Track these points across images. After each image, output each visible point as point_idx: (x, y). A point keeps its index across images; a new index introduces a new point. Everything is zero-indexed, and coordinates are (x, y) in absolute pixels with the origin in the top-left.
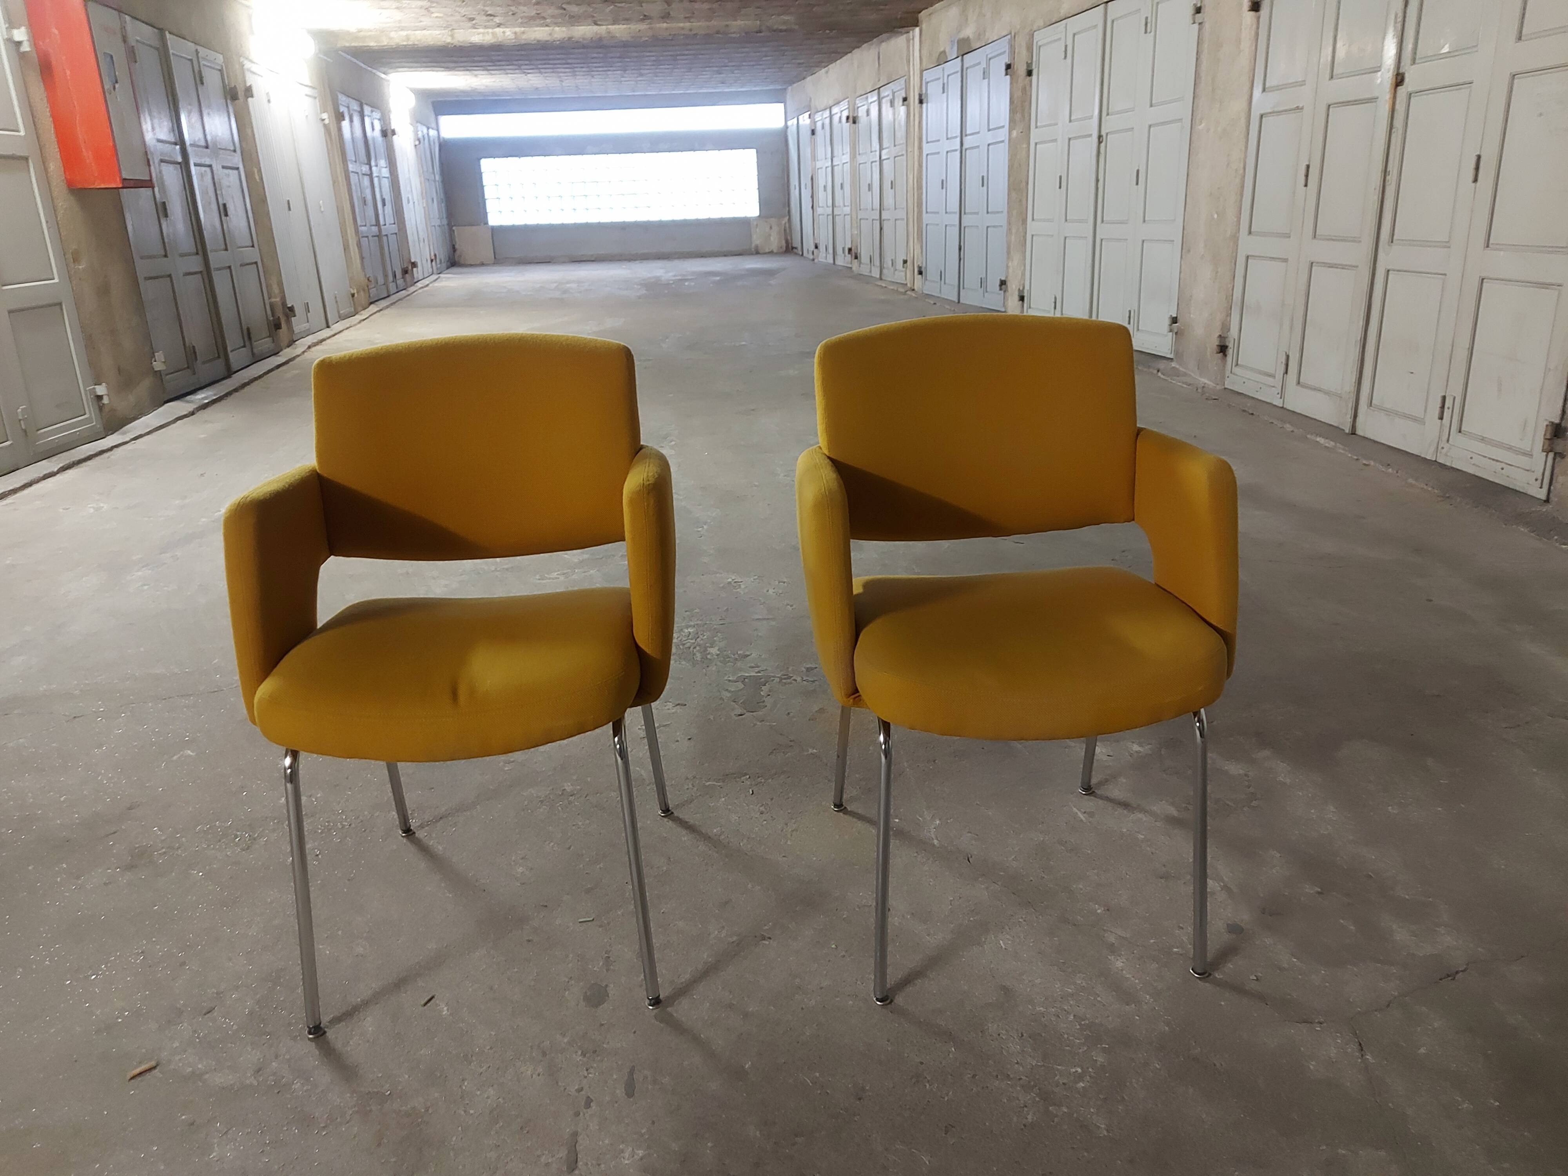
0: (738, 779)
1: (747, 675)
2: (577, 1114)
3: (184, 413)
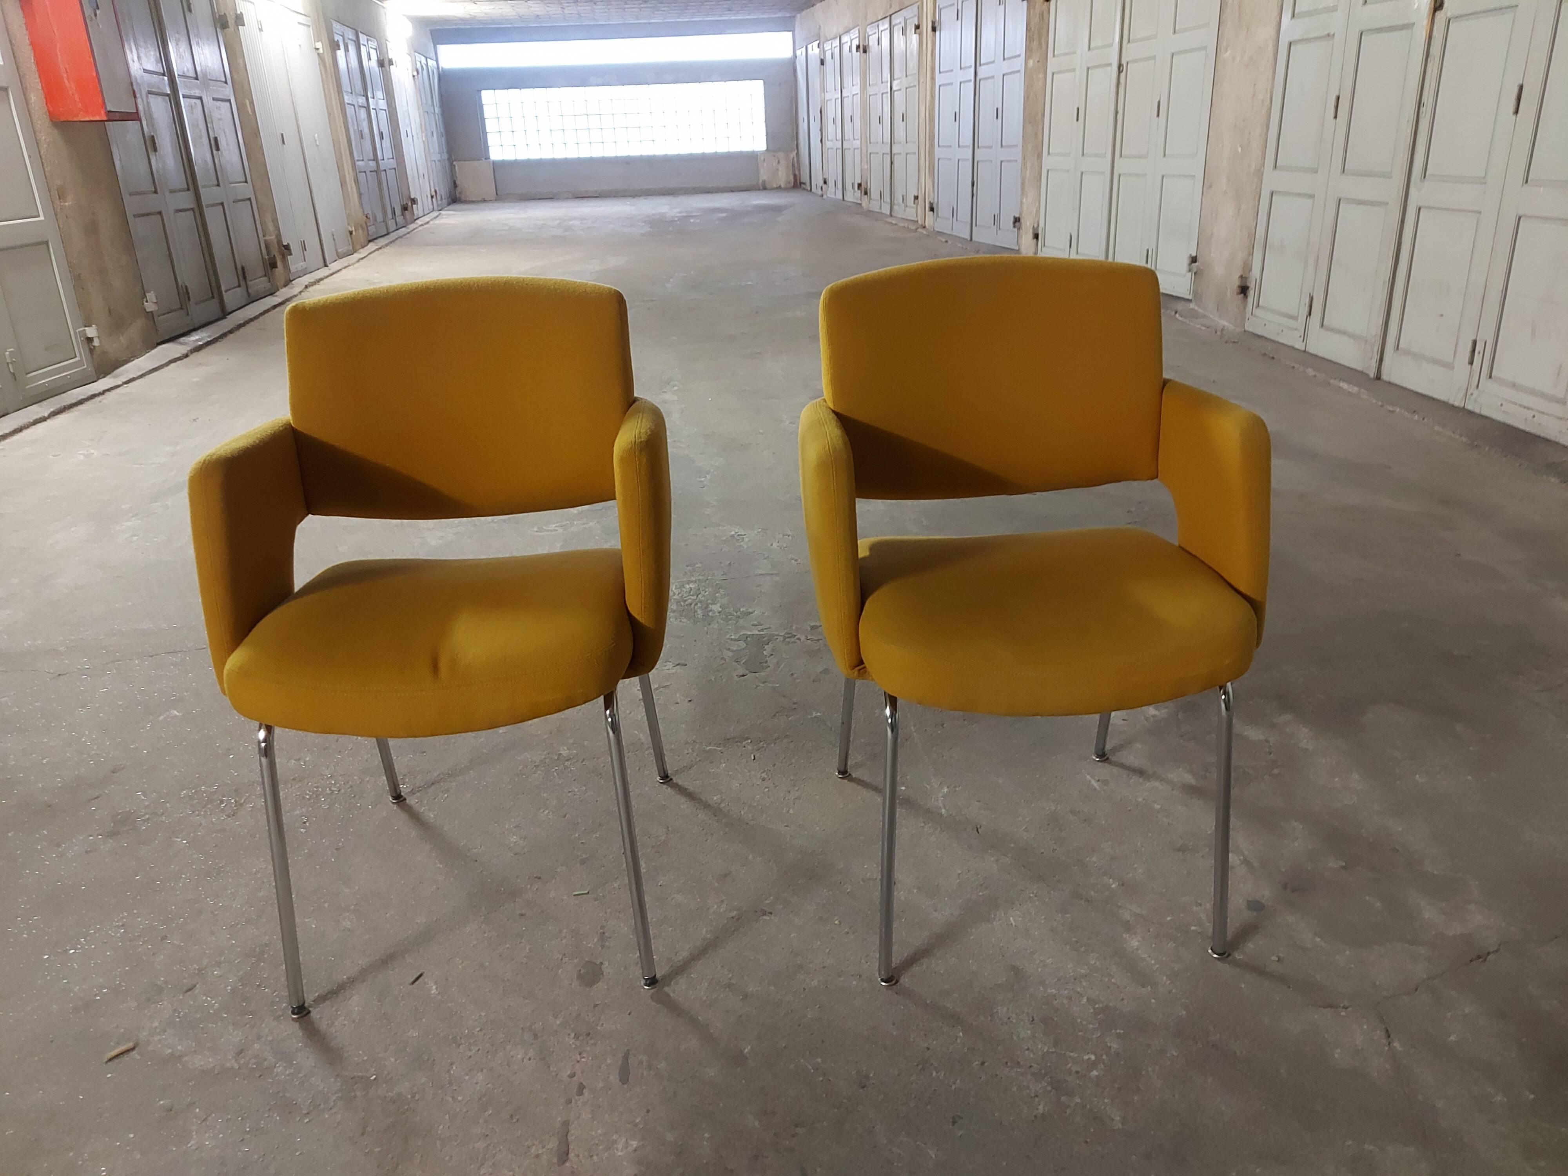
0: (739, 744)
1: (749, 633)
2: (569, 1101)
3: (178, 355)
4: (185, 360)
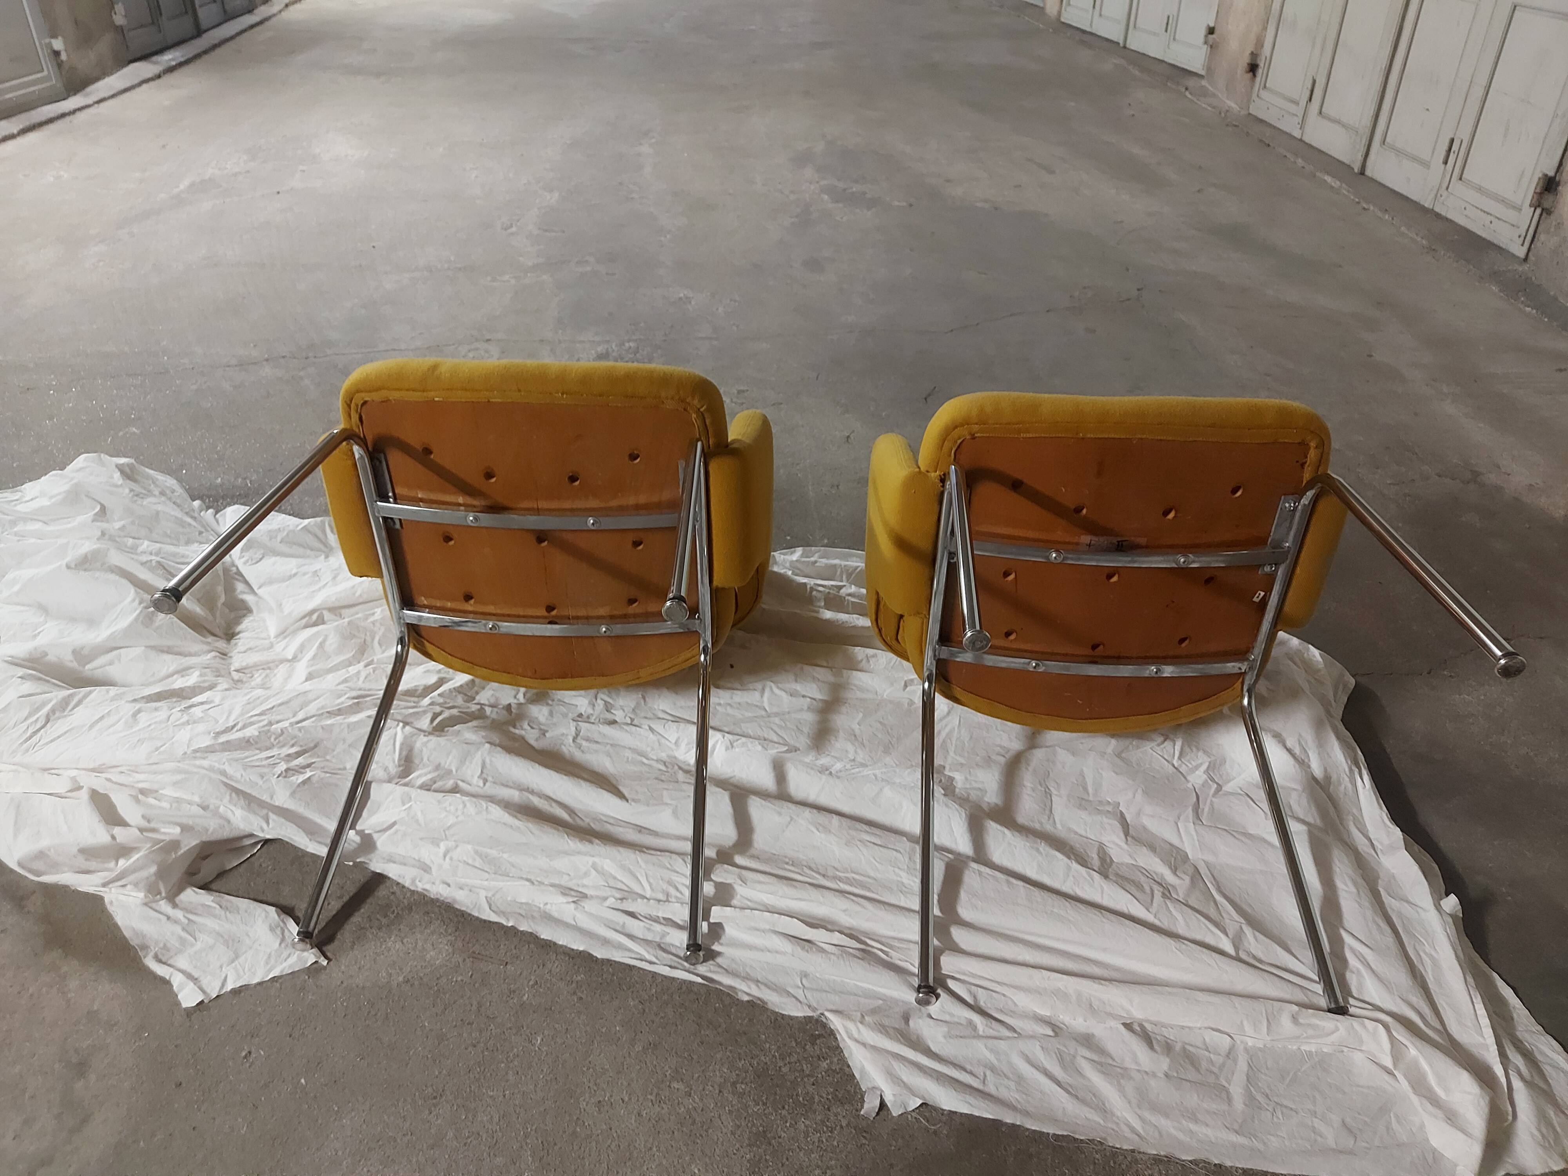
3: (150, 75)
4: (158, 82)
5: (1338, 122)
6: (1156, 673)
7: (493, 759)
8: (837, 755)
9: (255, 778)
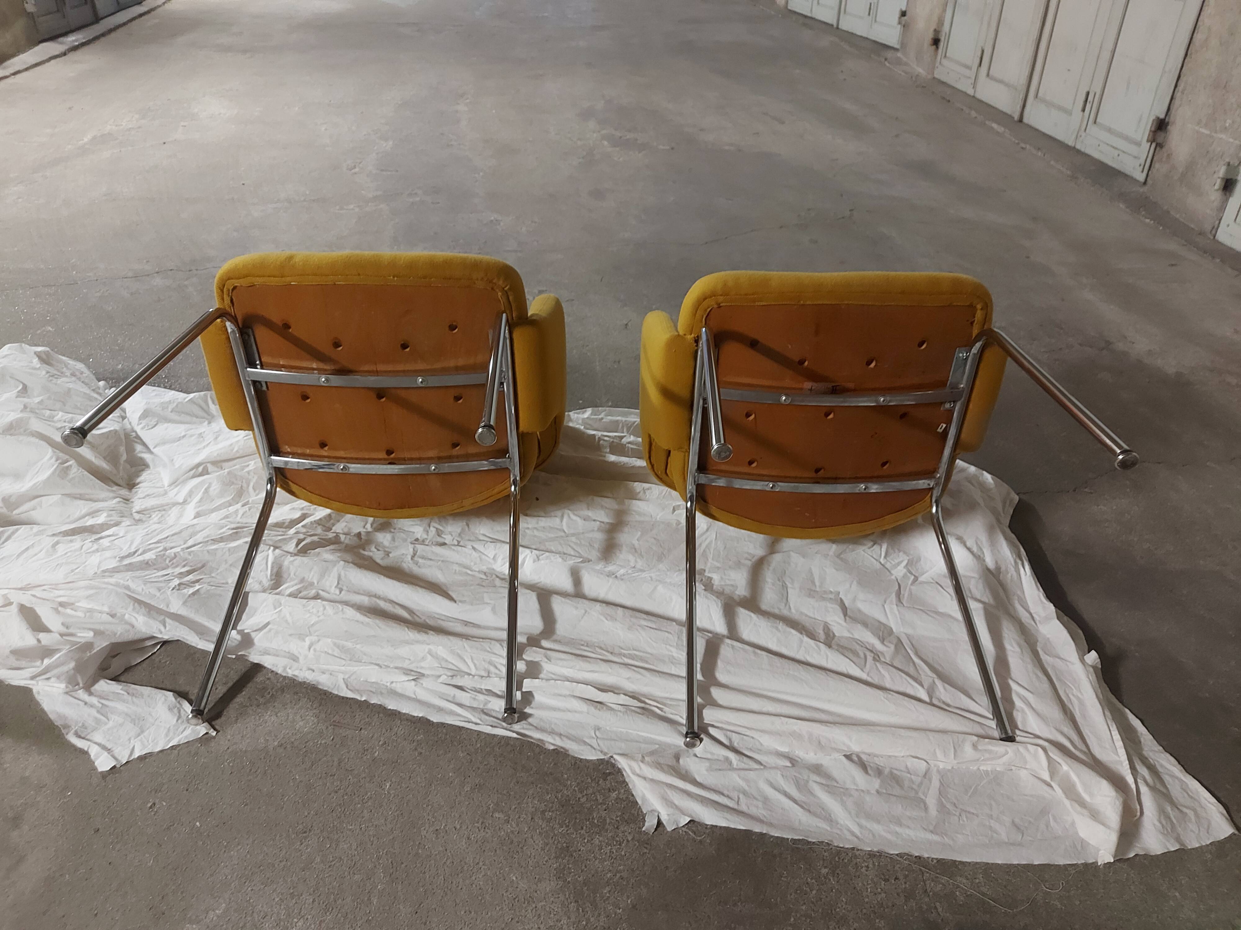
3: (57, 53)
4: (63, 58)
5: (1001, 82)
6: (865, 489)
7: (347, 573)
8: (621, 564)
9: (153, 591)
